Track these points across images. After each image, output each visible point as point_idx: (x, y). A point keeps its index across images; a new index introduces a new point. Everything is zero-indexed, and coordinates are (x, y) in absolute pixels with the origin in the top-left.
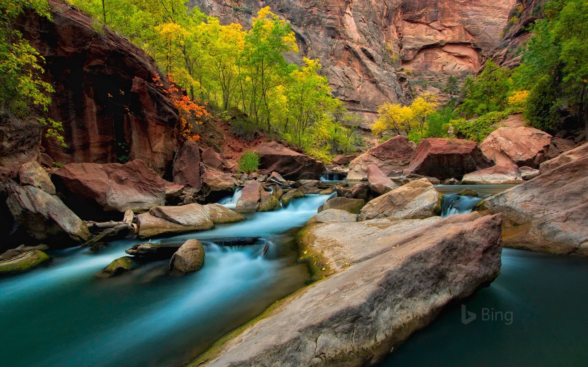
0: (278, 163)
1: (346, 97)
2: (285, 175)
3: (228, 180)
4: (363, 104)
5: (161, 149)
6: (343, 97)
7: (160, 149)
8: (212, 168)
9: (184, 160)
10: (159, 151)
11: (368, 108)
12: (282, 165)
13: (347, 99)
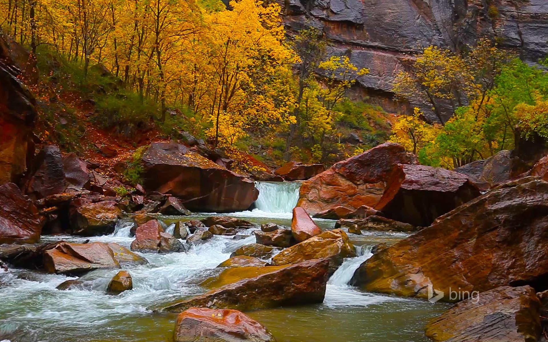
0: (177, 179)
1: (332, 12)
2: (187, 201)
3: (109, 210)
4: (371, 31)
5: (10, 158)
6: (325, 12)
7: (7, 158)
8: (74, 187)
9: (42, 176)
10: (6, 160)
11: (382, 40)
12: (183, 184)
13: (333, 18)
